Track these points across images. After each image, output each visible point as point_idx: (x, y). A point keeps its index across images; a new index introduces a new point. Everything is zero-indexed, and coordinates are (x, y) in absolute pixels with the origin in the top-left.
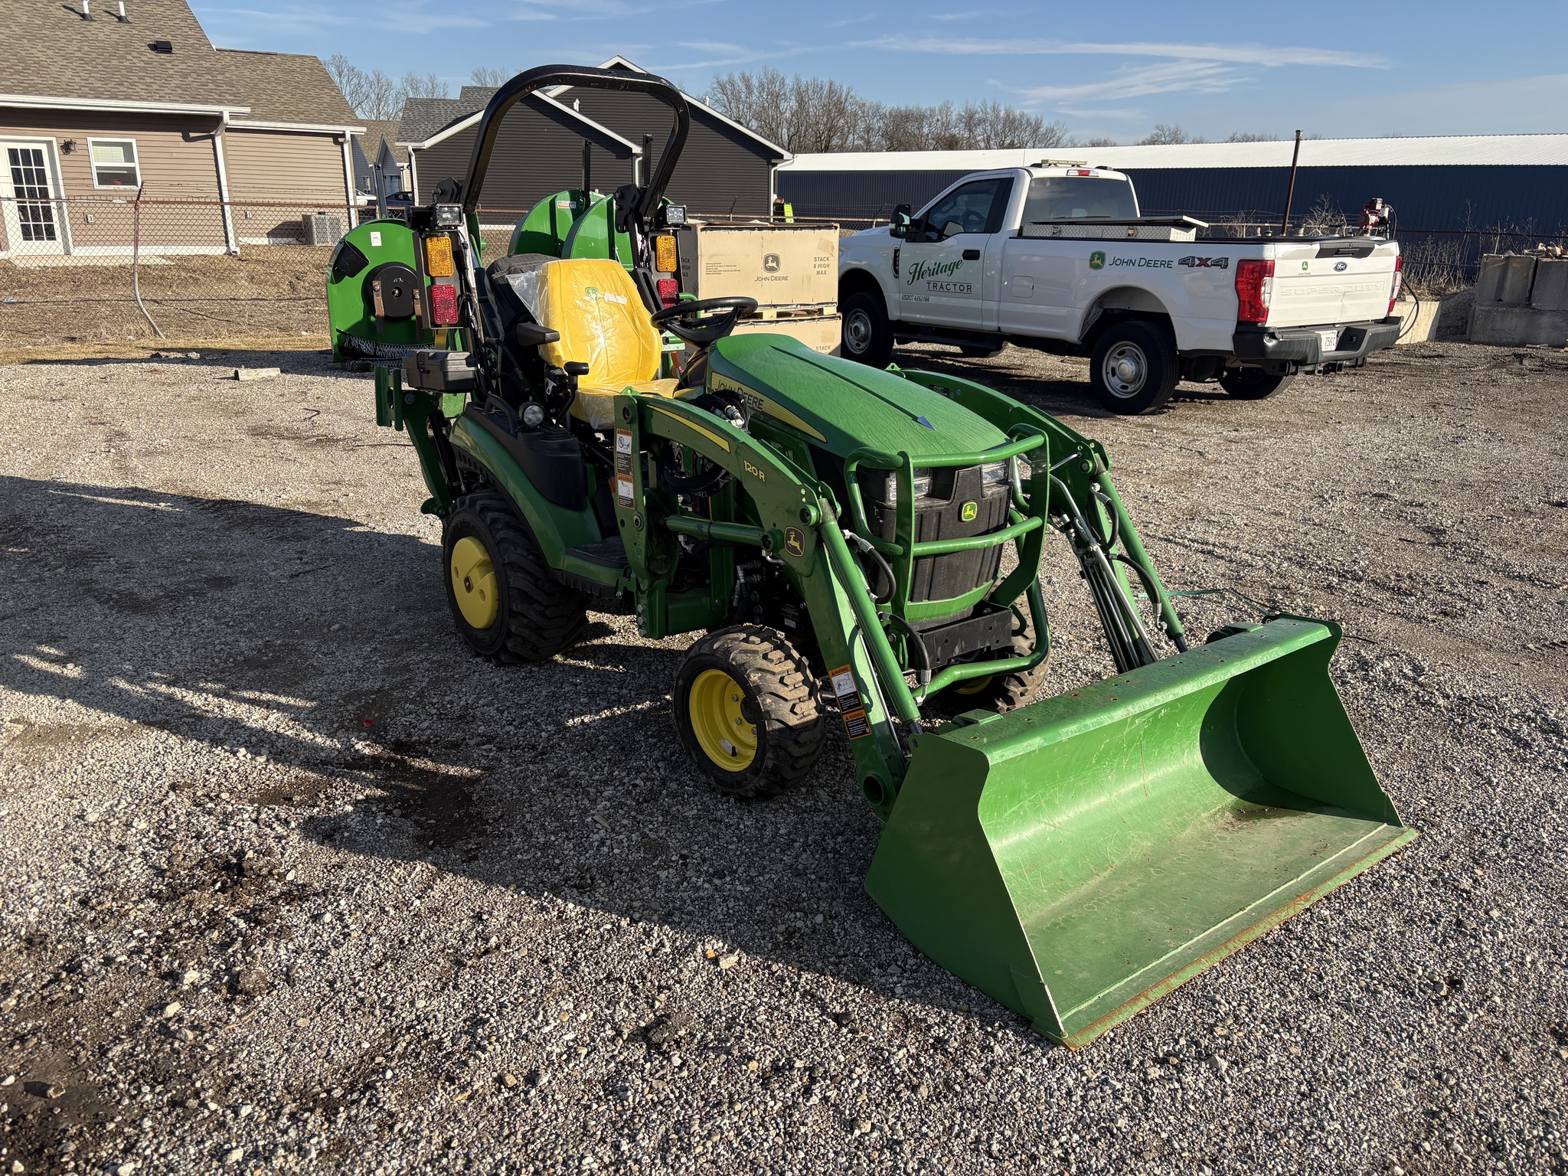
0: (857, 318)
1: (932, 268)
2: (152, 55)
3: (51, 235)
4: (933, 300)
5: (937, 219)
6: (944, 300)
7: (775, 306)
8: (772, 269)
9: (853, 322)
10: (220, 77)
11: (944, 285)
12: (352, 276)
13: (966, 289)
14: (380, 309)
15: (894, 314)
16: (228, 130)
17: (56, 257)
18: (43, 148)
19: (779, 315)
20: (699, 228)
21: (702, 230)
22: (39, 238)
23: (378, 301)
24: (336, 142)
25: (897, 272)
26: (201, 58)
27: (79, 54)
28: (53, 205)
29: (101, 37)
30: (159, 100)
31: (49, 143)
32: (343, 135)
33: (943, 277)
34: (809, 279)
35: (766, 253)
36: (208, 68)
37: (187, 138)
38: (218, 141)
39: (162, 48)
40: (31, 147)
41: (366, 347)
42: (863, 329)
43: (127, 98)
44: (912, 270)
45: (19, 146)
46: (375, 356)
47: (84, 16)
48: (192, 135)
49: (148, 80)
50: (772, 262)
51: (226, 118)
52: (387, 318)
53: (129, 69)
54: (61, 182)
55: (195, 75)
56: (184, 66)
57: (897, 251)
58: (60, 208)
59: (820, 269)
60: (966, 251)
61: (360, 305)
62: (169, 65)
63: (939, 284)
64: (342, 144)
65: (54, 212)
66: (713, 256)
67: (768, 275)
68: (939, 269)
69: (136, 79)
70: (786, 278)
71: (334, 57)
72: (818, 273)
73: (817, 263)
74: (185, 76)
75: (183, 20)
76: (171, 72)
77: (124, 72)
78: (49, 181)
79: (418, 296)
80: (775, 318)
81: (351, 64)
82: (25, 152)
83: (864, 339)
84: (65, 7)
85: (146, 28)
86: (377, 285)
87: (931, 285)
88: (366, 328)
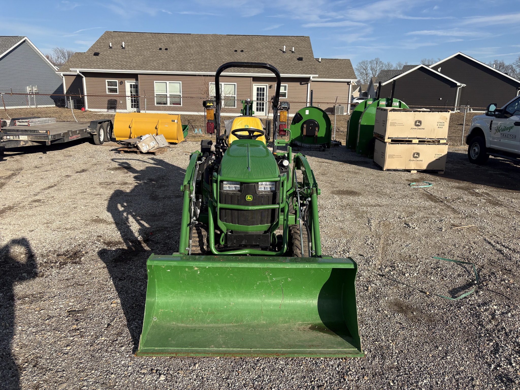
0: (476, 146)
1: (503, 128)
2: (297, 61)
3: (263, 110)
4: (502, 140)
5: (510, 110)
6: (506, 141)
7: (418, 138)
8: (418, 125)
9: (474, 147)
10: (313, 67)
11: (507, 135)
12: (298, 123)
13: (514, 137)
14: (305, 133)
15: (488, 145)
16: (312, 81)
17: (263, 116)
18: (265, 87)
19: (419, 141)
20: (389, 110)
21: (390, 111)
22: (260, 111)
23: (305, 130)
24: (348, 84)
25: (491, 129)
26: (310, 61)
27: (279, 62)
28: (265, 103)
29: (286, 57)
30: (295, 74)
31: (267, 86)
32: (350, 82)
33: (506, 132)
34: (434, 130)
35: (416, 120)
36: (311, 64)
37: (301, 84)
38: (309, 84)
39: (300, 59)
40: (262, 87)
41: (299, 144)
42: (477, 150)
43: (287, 73)
44: (496, 129)
45: (259, 87)
46: (301, 147)
47: (284, 52)
48: (302, 83)
49: (294, 68)
50: (418, 123)
51: (311, 78)
52: (306, 135)
53: (290, 66)
54: (267, 97)
55: (306, 66)
56: (304, 64)
57: (492, 121)
58: (266, 103)
59: (440, 126)
60: (516, 122)
61: (300, 131)
62: (300, 64)
63: (505, 135)
64: (349, 85)
65: (265, 104)
66: (393, 120)
67: (416, 127)
68: (506, 129)
69: (291, 68)
70: (424, 129)
71: (376, 59)
72: (439, 127)
73: (439, 124)
74: (304, 66)
75: (309, 51)
76: (300, 66)
77: (288, 66)
78: (265, 97)
79: (317, 130)
80: (418, 142)
81: (380, 60)
82: (261, 88)
83: (477, 154)
84: (280, 50)
85: (298, 54)
86: (305, 126)
87: (502, 135)
88: (301, 138)
